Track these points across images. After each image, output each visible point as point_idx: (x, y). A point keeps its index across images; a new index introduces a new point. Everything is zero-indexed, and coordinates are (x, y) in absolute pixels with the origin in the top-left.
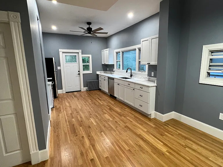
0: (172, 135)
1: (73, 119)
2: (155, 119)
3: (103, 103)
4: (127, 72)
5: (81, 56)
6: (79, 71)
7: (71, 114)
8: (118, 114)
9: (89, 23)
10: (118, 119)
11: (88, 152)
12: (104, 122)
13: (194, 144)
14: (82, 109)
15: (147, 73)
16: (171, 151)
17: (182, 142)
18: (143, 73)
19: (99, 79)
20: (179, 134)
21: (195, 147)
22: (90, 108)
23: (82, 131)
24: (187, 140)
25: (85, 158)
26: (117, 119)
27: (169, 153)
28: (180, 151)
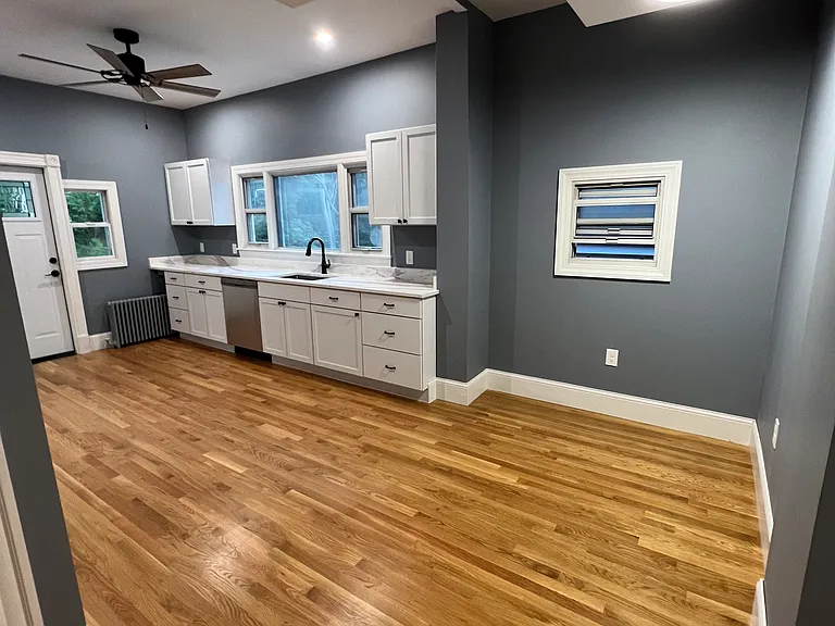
0: (511, 436)
1: (121, 479)
2: (440, 403)
3: (222, 387)
4: (309, 253)
5: (59, 186)
6: (53, 261)
7: (91, 459)
8: (312, 413)
9: (127, 36)
10: (325, 432)
11: (279, 576)
12: (274, 455)
13: (567, 443)
14: (139, 427)
15: (387, 254)
16: (530, 478)
17: (541, 446)
18: (371, 255)
19: (165, 293)
20: (524, 428)
21: (573, 449)
22: (176, 418)
23: (200, 512)
24: (550, 439)
25: (280, 595)
26: (321, 432)
27: (527, 483)
28: (548, 471)
